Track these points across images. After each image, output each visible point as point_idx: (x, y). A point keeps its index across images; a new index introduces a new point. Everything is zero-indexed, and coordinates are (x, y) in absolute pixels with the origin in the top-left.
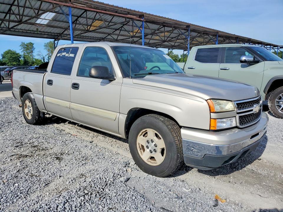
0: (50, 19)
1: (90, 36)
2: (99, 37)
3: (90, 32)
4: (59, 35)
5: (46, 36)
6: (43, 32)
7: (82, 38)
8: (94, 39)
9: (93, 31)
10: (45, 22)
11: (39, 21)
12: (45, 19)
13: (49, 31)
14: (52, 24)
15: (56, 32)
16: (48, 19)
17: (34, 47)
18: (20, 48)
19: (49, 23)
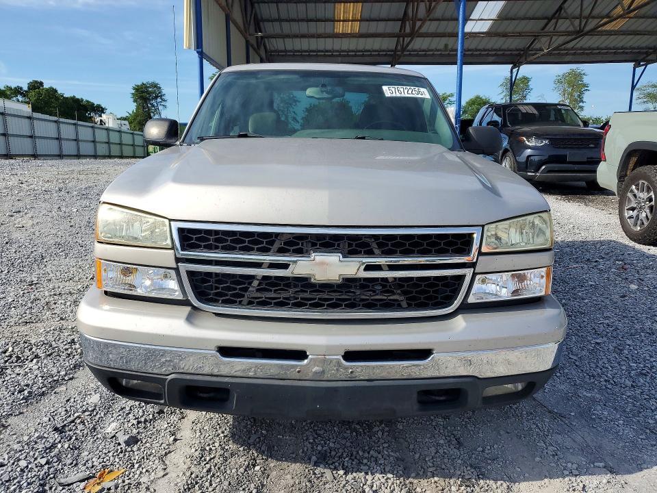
0: (494, 16)
1: (612, 45)
2: (644, 45)
3: (586, 34)
4: (522, 52)
5: (491, 59)
6: (485, 50)
7: (587, 54)
8: (627, 53)
9: (592, 30)
10: (484, 27)
11: (470, 27)
12: (481, 20)
13: (497, 47)
14: (500, 30)
15: (513, 47)
16: (490, 18)
17: (531, 87)
18: (500, 90)
19: (492, 27)
